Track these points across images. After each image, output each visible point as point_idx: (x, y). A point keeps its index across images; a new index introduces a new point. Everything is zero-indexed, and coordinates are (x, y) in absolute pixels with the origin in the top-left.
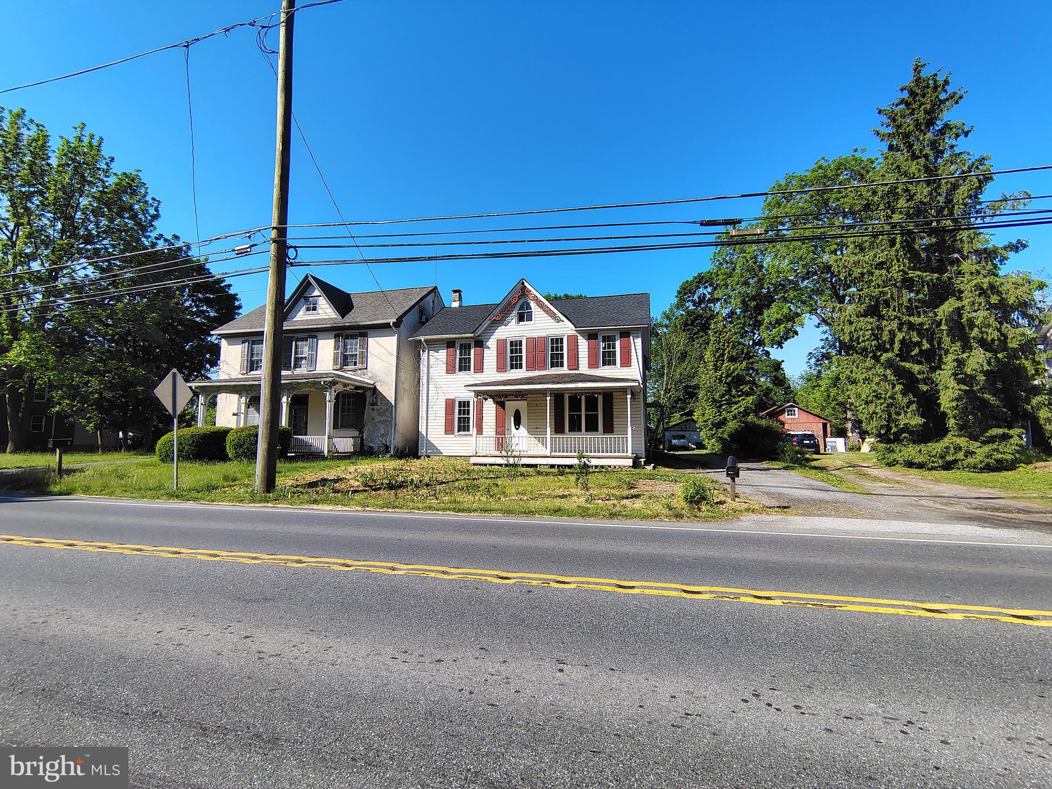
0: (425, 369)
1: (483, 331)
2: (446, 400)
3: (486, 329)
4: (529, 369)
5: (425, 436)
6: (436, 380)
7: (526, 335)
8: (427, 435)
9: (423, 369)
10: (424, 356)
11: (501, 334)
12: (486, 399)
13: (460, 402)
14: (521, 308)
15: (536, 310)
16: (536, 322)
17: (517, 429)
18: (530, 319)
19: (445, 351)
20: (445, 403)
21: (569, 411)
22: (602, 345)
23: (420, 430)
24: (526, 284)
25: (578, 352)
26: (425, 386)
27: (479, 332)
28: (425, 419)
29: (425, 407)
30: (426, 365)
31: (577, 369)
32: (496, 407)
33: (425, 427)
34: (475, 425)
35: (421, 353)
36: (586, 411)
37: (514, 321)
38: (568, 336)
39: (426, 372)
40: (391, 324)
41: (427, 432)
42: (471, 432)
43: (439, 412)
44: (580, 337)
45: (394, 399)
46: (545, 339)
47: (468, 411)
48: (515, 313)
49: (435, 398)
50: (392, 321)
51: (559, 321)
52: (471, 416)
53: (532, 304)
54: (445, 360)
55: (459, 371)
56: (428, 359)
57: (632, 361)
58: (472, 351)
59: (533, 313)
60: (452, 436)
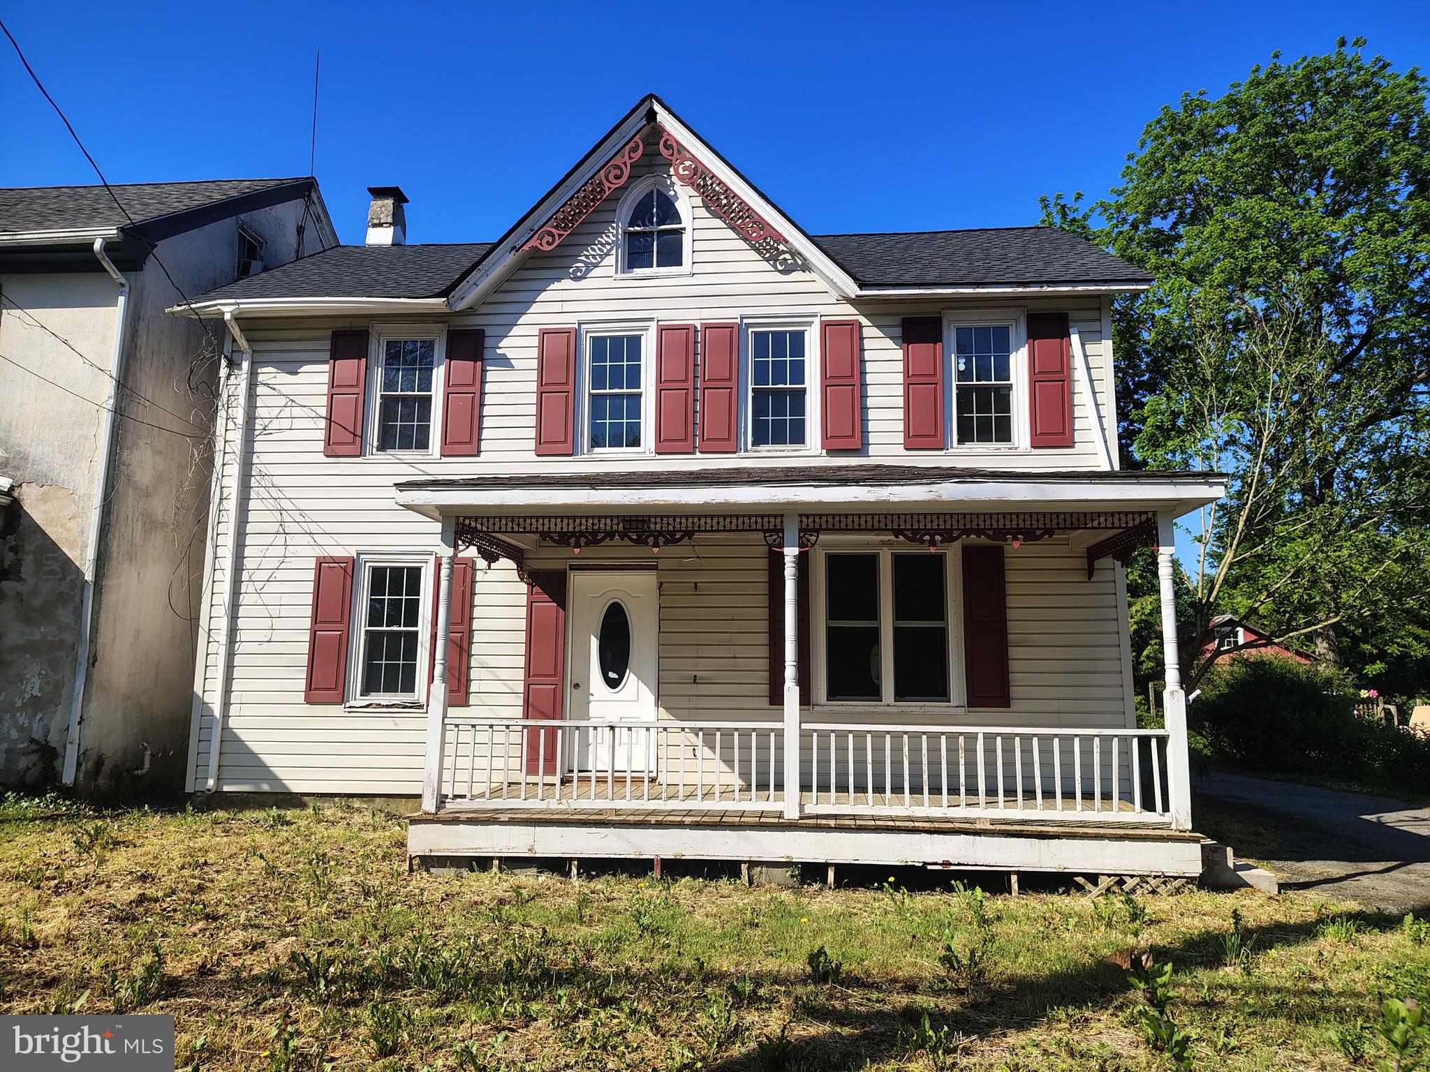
0: (236, 436)
1: (486, 294)
2: (320, 562)
3: (497, 289)
4: (665, 446)
5: (217, 713)
6: (278, 481)
7: (654, 314)
8: (226, 704)
9: (228, 433)
10: (234, 385)
11: (557, 307)
12: (491, 558)
13: (378, 573)
14: (640, 214)
15: (698, 224)
16: (697, 268)
17: (613, 684)
18: (672, 256)
19: (326, 367)
20: (311, 575)
21: (832, 615)
22: (956, 364)
23: (198, 688)
24: (663, 117)
25: (864, 385)
26: (231, 505)
27: (470, 294)
28: (222, 637)
29: (225, 587)
30: (240, 419)
31: (861, 450)
32: (530, 593)
33: (218, 674)
34: (438, 669)
35: (223, 372)
36: (899, 614)
37: (610, 260)
38: (825, 326)
39: (237, 446)
40: (97, 246)
41: (227, 691)
42: (420, 694)
43: (285, 611)
44: (870, 331)
45: (91, 553)
46: (730, 333)
47: (413, 607)
48: (614, 234)
49: (273, 551)
50: (99, 235)
51: (794, 264)
52: (423, 629)
53: (686, 202)
54: (324, 401)
55: (383, 447)
56: (251, 395)
57: (1078, 424)
58: (439, 374)
59: (687, 239)
60: (338, 710)
